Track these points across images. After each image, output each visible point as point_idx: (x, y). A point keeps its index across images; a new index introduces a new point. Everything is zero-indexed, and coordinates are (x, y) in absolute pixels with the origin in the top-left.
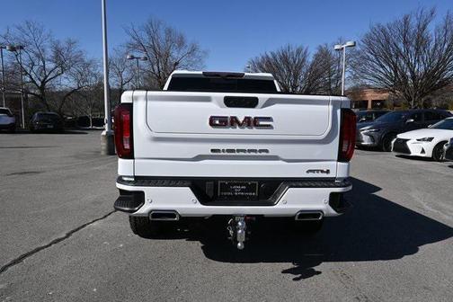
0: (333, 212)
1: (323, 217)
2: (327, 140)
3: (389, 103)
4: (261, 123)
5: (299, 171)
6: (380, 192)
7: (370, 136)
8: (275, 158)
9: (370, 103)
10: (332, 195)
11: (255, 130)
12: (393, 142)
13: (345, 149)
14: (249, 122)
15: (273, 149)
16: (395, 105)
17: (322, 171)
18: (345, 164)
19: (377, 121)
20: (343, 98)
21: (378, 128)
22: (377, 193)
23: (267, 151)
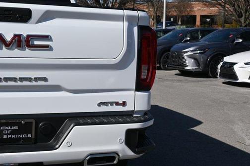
0: (130, 153)
1: (119, 160)
2: (121, 65)
3: (220, 20)
4: (36, 43)
5: (88, 104)
6: (201, 126)
7: (195, 59)
8: (57, 88)
9: (198, 19)
10: (129, 132)
11: (28, 52)
12: (219, 66)
13: (144, 76)
14: (20, 42)
15: (54, 77)
16: (226, 22)
17: (117, 104)
18: (145, 94)
19: (203, 41)
20: (141, 14)
21: (203, 49)
22: (197, 129)
23: (45, 79)
